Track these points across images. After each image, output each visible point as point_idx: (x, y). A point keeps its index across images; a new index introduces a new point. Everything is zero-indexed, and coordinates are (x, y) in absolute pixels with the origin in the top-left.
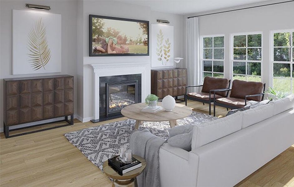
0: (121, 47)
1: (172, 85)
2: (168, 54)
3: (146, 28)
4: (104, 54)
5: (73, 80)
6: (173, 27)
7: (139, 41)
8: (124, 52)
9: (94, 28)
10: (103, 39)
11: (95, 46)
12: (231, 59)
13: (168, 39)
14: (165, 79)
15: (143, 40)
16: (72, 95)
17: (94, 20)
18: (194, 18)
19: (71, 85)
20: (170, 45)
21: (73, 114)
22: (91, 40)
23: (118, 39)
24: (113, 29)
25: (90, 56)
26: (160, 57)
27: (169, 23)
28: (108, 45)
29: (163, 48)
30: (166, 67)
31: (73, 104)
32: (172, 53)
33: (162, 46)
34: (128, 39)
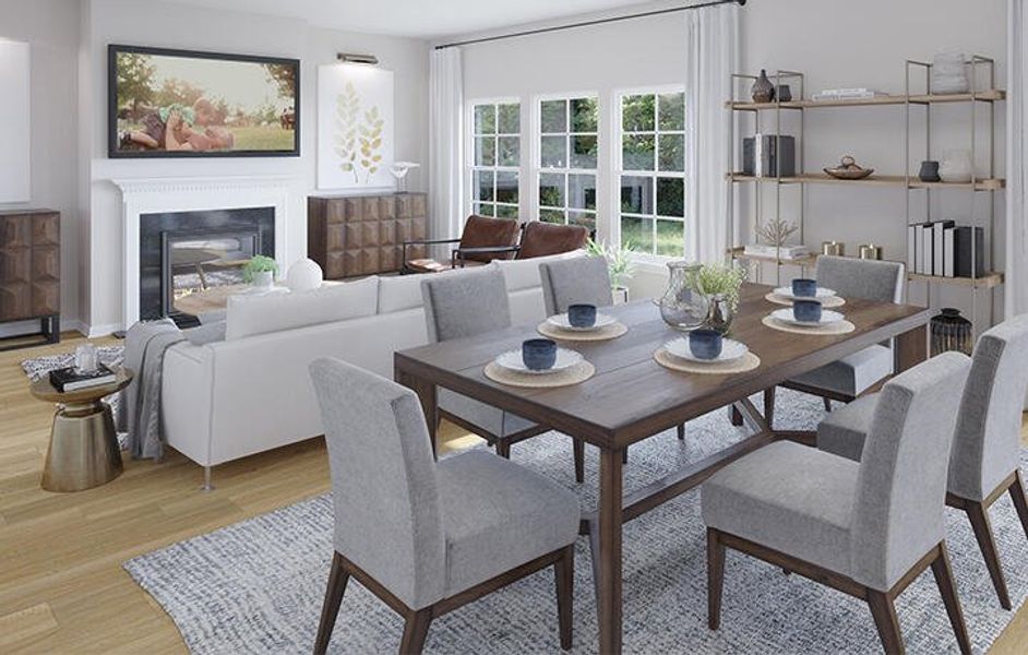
0: (208, 133)
1: (375, 240)
2: (374, 153)
3: (291, 79)
4: (156, 151)
5: (58, 223)
6: (392, 73)
7: (268, 115)
8: (217, 146)
9: (123, 80)
10: (152, 111)
11: (124, 129)
12: (535, 164)
13: (374, 109)
14: (354, 221)
15: (278, 114)
16: (54, 261)
17: (121, 60)
18: (450, 49)
19: (51, 236)
20: (382, 128)
21: (58, 314)
22: (113, 115)
23: (196, 110)
24: (181, 84)
25: (110, 157)
26: (347, 160)
27: (376, 62)
28: (165, 126)
29: (358, 135)
30: (366, 188)
31: (59, 288)
32: (386, 150)
33: (354, 131)
34: (232, 110)
